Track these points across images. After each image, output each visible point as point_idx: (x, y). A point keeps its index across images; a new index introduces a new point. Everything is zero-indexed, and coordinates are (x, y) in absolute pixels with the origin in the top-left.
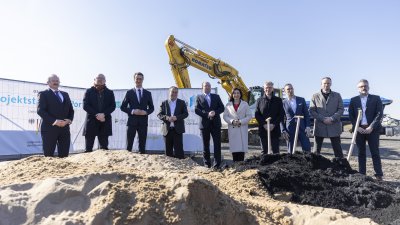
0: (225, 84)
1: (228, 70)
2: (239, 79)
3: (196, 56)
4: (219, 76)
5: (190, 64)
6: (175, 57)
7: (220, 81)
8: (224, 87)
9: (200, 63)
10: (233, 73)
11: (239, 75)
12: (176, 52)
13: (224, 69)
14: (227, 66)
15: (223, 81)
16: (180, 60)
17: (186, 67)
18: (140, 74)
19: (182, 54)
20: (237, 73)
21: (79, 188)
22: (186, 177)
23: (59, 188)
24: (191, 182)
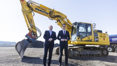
2: (68, 20)
6: (24, 7)
8: (58, 24)
9: (41, 11)
11: (67, 18)
13: (56, 14)
14: (59, 13)
15: (57, 21)
19: (28, 5)
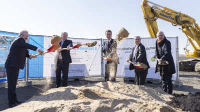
0: (185, 29)
1: (187, 19)
2: (196, 25)
3: (163, 11)
4: (180, 24)
5: (158, 17)
6: (148, 13)
7: (181, 27)
8: (184, 32)
9: (165, 16)
10: (191, 21)
11: (196, 23)
12: (148, 11)
13: (184, 19)
14: (186, 16)
15: (183, 27)
16: (151, 15)
17: (155, 20)
18: (109, 31)
19: (152, 11)
20: (194, 21)
21: (110, 106)
22: (158, 105)
23: (102, 105)
24: (161, 107)
